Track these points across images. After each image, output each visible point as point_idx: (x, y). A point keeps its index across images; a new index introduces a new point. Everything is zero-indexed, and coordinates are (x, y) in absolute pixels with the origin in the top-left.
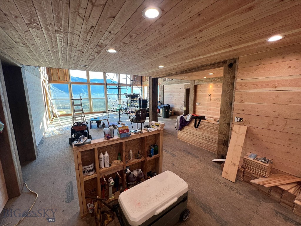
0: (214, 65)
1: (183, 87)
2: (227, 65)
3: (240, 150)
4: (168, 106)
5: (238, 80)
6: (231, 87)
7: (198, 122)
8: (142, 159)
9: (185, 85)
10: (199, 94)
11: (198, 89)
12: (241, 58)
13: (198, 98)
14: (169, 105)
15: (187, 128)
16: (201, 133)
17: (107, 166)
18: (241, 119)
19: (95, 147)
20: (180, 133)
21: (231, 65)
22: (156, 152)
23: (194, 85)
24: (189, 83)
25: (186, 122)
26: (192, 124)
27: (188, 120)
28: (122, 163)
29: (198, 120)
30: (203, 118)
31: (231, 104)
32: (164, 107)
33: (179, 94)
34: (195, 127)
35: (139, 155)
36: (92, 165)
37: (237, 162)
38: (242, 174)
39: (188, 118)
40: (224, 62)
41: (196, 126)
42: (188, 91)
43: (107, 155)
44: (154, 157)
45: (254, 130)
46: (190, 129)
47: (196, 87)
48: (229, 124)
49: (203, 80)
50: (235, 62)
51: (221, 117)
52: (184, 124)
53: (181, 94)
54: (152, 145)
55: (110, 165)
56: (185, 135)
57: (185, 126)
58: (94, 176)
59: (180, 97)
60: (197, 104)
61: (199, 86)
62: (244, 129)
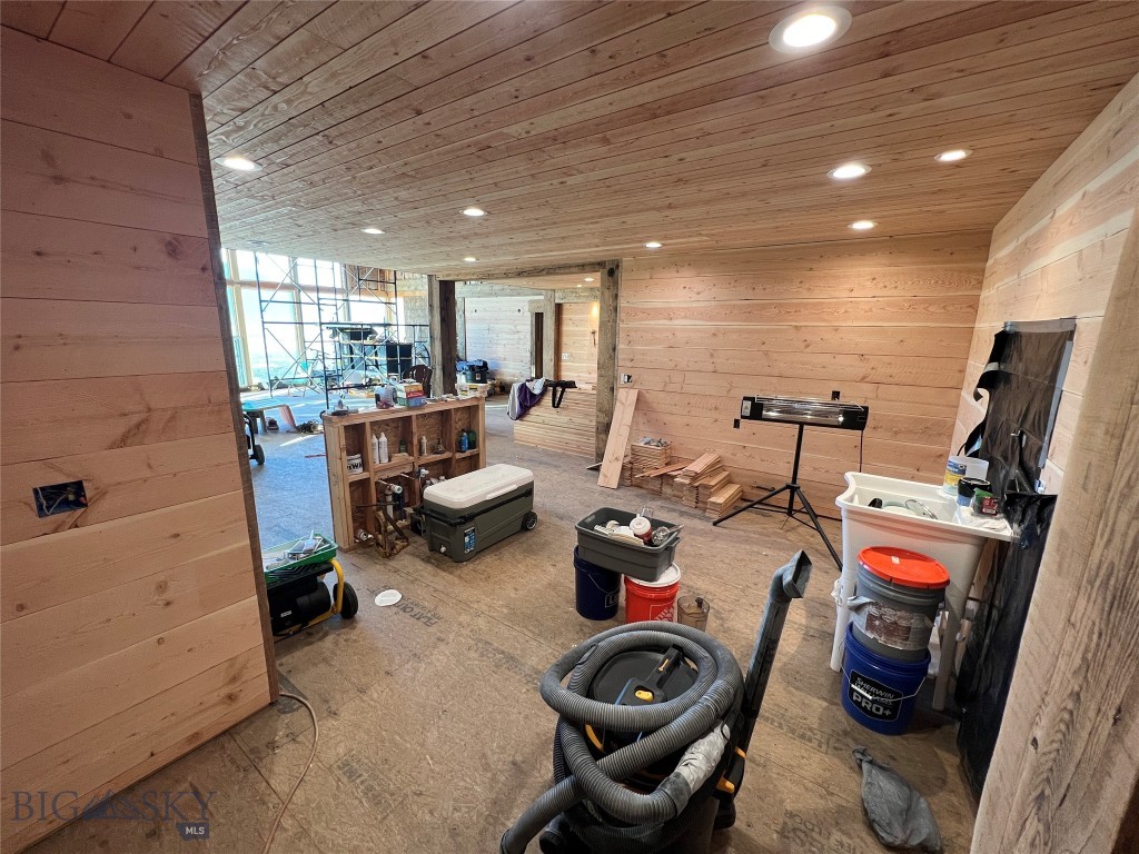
0: (584, 267)
1: (527, 308)
2: (606, 271)
3: (625, 432)
4: (481, 364)
5: (622, 303)
6: (614, 314)
7: (558, 395)
8: (447, 455)
9: (531, 302)
10: (566, 328)
11: (566, 316)
12: (626, 262)
13: (565, 340)
14: (485, 363)
15: (534, 411)
16: (565, 419)
17: (385, 460)
18: (629, 377)
19: (367, 421)
20: (520, 428)
21: (611, 273)
22: (473, 445)
23: (553, 305)
24: (542, 297)
25: (533, 395)
26: (548, 400)
27: (537, 392)
28: (412, 458)
29: (560, 389)
30: (571, 385)
31: (614, 349)
32: (472, 368)
33: (513, 328)
34: (554, 406)
35: (441, 448)
36: (359, 455)
37: (621, 454)
38: (627, 474)
39: (537, 387)
40: (601, 264)
41: (556, 405)
42: (539, 317)
43: (383, 438)
44: (468, 453)
45: (648, 395)
46: (543, 412)
47: (559, 308)
48: (612, 389)
49: (574, 291)
50: (618, 266)
51: (600, 376)
52: (528, 401)
53: (519, 328)
54: (463, 430)
55: (390, 460)
56: (531, 429)
57: (530, 407)
58: (365, 475)
59: (516, 336)
60: (564, 356)
61: (566, 307)
62: (633, 395)
